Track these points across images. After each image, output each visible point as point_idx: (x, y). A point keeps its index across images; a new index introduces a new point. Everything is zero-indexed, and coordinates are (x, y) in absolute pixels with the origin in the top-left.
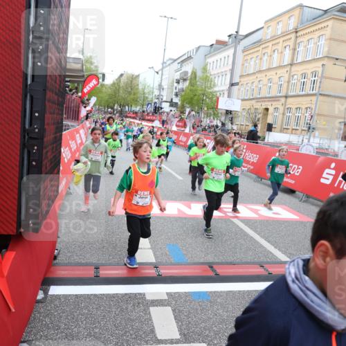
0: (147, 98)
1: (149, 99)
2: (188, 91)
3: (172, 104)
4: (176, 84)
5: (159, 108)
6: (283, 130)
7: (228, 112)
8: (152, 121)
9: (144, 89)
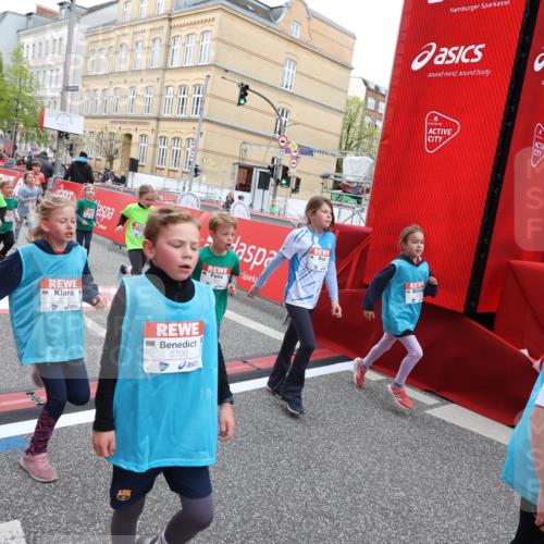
6: (155, 171)
7: (62, 135)
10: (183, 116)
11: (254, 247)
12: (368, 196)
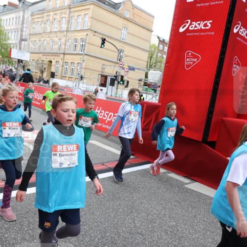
7: (20, 61)
12: (159, 89)
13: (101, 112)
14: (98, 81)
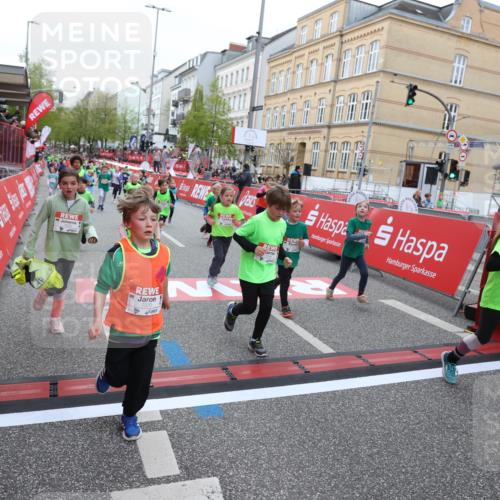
0: (130, 128)
1: (133, 131)
2: (191, 118)
3: (168, 137)
4: (172, 108)
5: (148, 143)
6: (326, 174)
7: (249, 149)
8: (139, 163)
9: (124, 116)
10: (353, 121)
11: (424, 241)
13: (408, 241)
14: (399, 175)
